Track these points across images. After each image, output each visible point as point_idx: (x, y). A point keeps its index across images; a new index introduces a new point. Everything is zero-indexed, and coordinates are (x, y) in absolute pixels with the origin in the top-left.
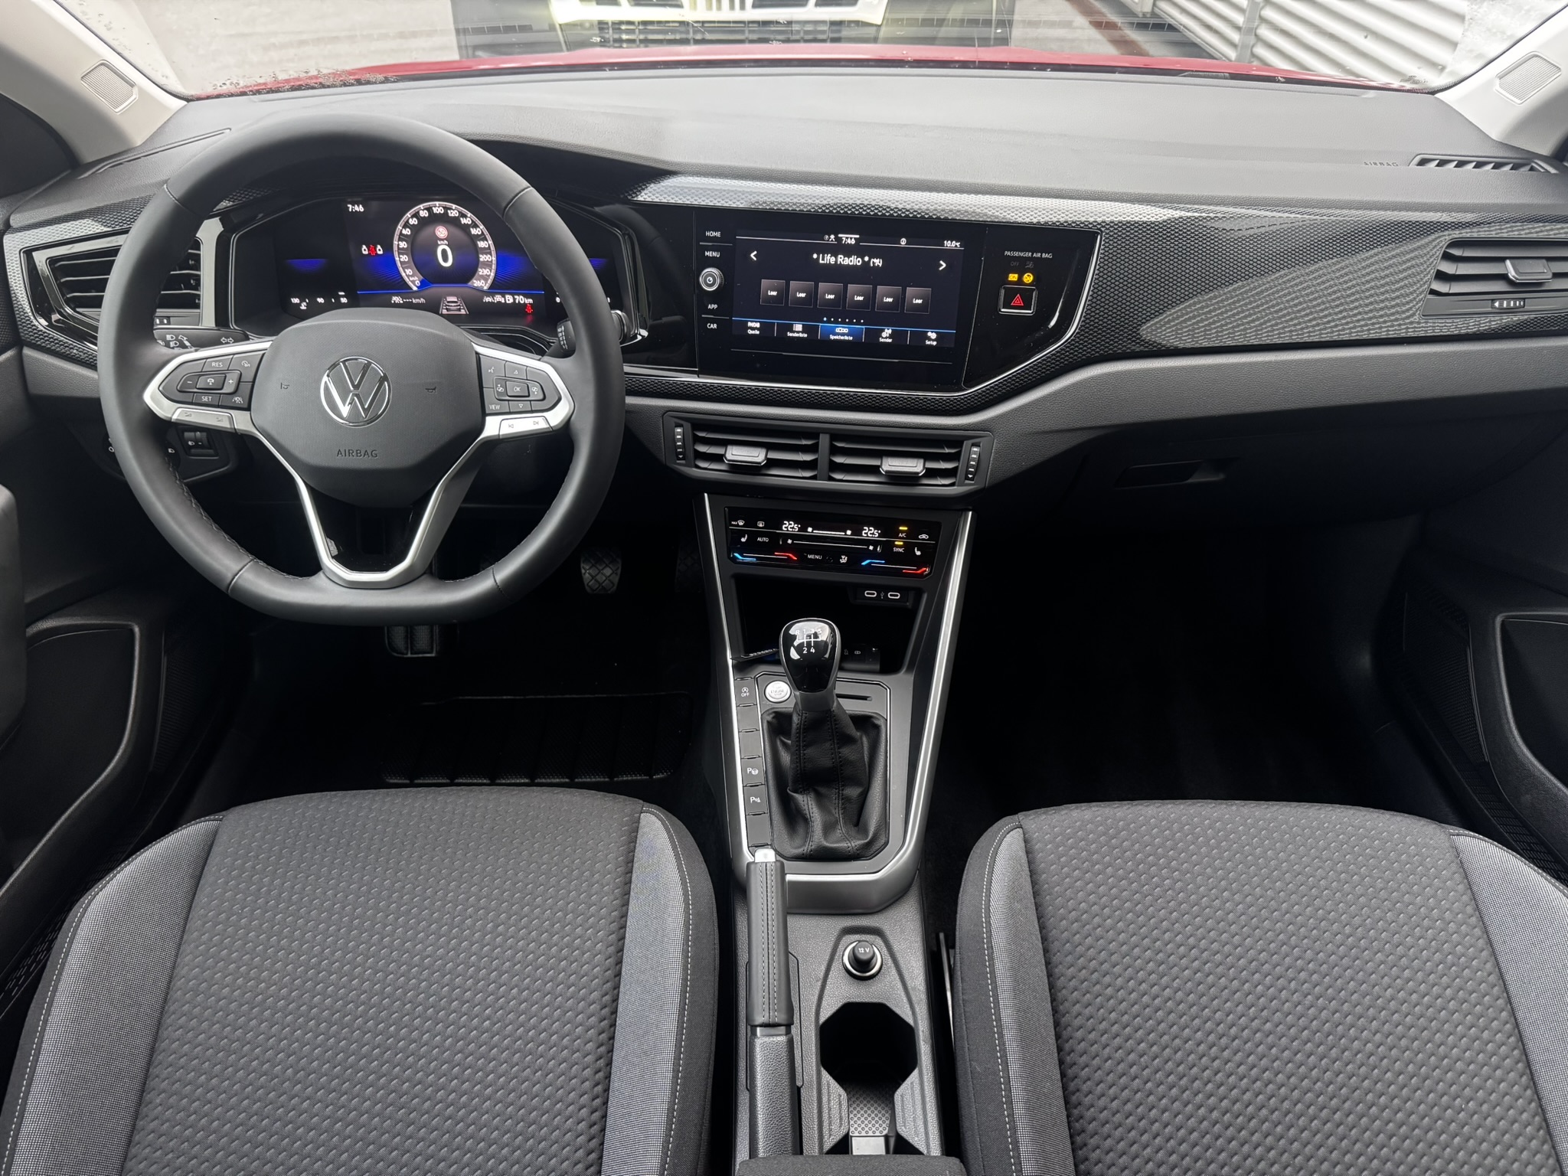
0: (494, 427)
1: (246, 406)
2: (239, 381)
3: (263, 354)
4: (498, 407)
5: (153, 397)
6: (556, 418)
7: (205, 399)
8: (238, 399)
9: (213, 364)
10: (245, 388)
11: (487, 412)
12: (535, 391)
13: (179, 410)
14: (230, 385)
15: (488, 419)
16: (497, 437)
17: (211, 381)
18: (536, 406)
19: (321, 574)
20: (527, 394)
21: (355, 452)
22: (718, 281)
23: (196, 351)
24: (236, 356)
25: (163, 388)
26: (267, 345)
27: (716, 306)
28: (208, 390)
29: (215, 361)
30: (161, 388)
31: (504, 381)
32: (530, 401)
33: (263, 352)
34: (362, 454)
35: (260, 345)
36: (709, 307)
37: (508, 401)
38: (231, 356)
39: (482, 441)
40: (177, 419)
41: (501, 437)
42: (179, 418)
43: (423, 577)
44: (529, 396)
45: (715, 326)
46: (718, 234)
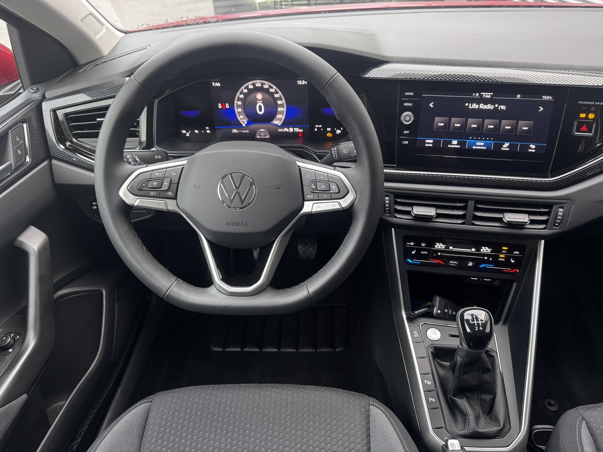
0: (309, 207)
1: (174, 197)
2: (171, 183)
3: (183, 168)
4: (312, 196)
5: (124, 193)
6: (345, 203)
7: (152, 194)
8: (170, 193)
9: (156, 174)
10: (174, 187)
11: (305, 199)
12: (334, 188)
13: (138, 200)
14: (166, 185)
15: (306, 203)
16: (311, 213)
17: (155, 184)
18: (334, 196)
19: (213, 287)
20: (329, 190)
21: (236, 224)
22: (412, 119)
23: (146, 166)
24: (168, 169)
25: (129, 188)
26: (185, 162)
27: (408, 132)
28: (153, 188)
29: (157, 172)
30: (128, 188)
31: (315, 182)
32: (331, 193)
33: (183, 166)
34: (240, 224)
35: (183, 162)
36: (405, 132)
37: (318, 193)
38: (165, 169)
39: (301, 215)
40: (137, 205)
41: (312, 213)
42: (139, 204)
43: (268, 288)
44: (330, 191)
45: (407, 142)
46: (412, 94)
